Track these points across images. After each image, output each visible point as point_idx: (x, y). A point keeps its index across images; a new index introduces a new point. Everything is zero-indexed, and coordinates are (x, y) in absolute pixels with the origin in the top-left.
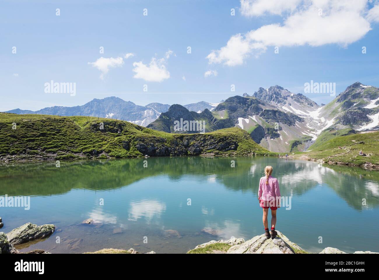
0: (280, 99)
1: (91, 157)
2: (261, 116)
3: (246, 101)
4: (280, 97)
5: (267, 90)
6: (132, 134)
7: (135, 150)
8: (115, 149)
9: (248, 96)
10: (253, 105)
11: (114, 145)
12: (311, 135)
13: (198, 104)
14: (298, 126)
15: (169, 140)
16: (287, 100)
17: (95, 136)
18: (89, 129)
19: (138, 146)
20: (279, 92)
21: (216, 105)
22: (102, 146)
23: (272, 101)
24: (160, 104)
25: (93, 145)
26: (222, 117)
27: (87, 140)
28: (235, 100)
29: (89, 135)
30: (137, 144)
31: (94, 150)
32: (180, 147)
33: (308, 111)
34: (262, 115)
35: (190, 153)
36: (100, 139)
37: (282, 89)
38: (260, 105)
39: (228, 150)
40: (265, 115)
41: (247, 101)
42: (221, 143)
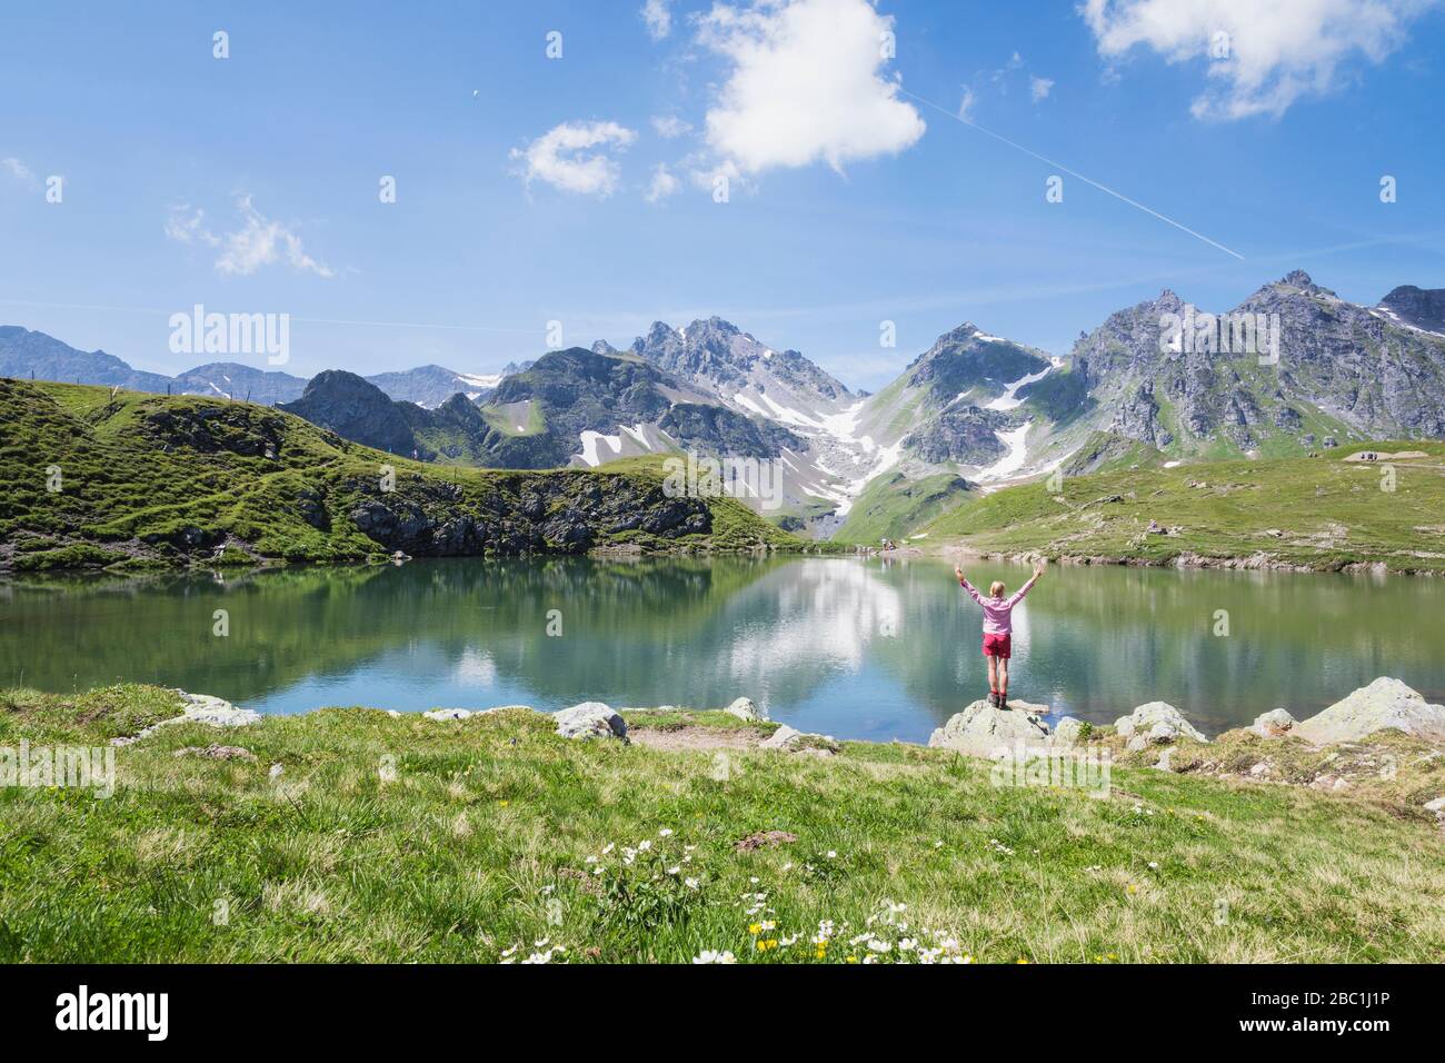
0: (726, 366)
1: (181, 559)
2: (662, 427)
3: (609, 369)
4: (726, 360)
5: (681, 331)
6: (325, 465)
7: (353, 531)
8: (275, 525)
9: (610, 349)
10: (635, 386)
11: (265, 507)
12: (831, 496)
13: (412, 374)
14: (789, 464)
15: (473, 493)
16: (749, 371)
17: (173, 468)
18: (140, 433)
19: (359, 512)
20: (724, 342)
21: (493, 381)
22: (216, 511)
23: (698, 375)
25: (177, 506)
26: (520, 429)
27: (145, 485)
28: (570, 363)
29: (145, 460)
30: (357, 507)
31: (189, 528)
32: (517, 519)
33: (821, 415)
34: (670, 422)
35: (554, 543)
36: (200, 481)
37: (734, 330)
38: (660, 387)
39: (683, 534)
40: (677, 425)
41: (615, 368)
42: (657, 505)
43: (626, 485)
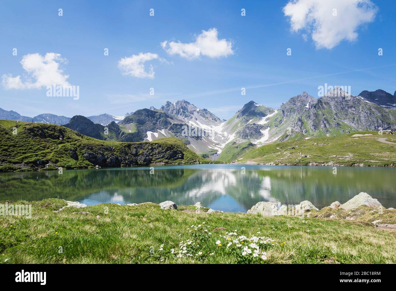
0: (187, 113)
1: (36, 168)
2: (169, 130)
3: (154, 114)
4: (187, 111)
5: (174, 104)
6: (76, 142)
7: (84, 160)
8: (63, 158)
9: (155, 109)
10: (162, 119)
11: (60, 153)
12: (216, 148)
13: (100, 116)
14: (204, 140)
15: (118, 149)
16: (193, 114)
17: (34, 143)
18: (25, 133)
19: (86, 155)
20: (186, 107)
21: (122, 118)
22: (46, 155)
23: (179, 116)
24: (53, 115)
25: (35, 154)
26: (130, 131)
27: (26, 148)
28: (144, 113)
29: (26, 141)
30: (85, 153)
31: (38, 160)
32: (130, 156)
33: (213, 126)
34: (172, 128)
35: (140, 162)
36: (41, 146)
37: (189, 103)
38: (169, 119)
39: (176, 159)
40: (173, 129)
41: (156, 114)
42: (169, 152)
43: (160, 146)
